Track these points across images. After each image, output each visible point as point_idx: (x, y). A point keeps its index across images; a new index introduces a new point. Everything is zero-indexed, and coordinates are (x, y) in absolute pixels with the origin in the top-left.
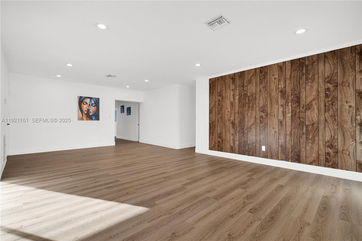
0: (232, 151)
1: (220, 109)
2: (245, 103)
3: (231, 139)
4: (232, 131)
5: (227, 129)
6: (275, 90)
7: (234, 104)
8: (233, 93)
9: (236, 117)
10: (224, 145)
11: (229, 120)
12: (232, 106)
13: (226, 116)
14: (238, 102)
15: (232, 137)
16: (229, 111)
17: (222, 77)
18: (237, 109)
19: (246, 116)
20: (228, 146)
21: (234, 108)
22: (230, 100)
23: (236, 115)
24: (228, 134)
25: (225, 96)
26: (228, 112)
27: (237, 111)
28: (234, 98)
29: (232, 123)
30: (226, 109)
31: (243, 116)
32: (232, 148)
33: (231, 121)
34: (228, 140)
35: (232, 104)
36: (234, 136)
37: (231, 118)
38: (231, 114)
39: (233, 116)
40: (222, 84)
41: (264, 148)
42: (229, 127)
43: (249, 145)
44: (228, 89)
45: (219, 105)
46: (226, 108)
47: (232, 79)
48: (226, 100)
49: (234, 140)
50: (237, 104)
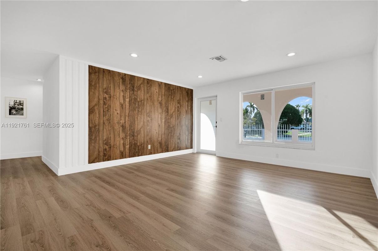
0: (122, 156)
1: (107, 109)
2: (135, 107)
3: (121, 144)
4: (122, 135)
5: (116, 133)
6: (156, 101)
7: (124, 106)
8: (123, 94)
9: (126, 120)
10: (113, 152)
11: (118, 123)
12: (122, 108)
13: (115, 119)
14: (128, 105)
15: (122, 142)
16: (119, 112)
17: (109, 71)
18: (127, 112)
19: (136, 119)
20: (118, 152)
21: (125, 111)
22: (119, 101)
23: (127, 118)
24: (117, 139)
25: (114, 95)
26: (117, 114)
27: (127, 114)
28: (124, 100)
29: (122, 126)
30: (115, 111)
31: (133, 120)
32: (122, 153)
33: (121, 124)
34: (118, 145)
35: (122, 106)
36: (125, 140)
37: (121, 121)
38: (121, 116)
39: (123, 119)
40: (109, 80)
41: (149, 147)
42: (118, 130)
43: (139, 146)
44: (118, 88)
45: (105, 104)
46: (114, 109)
47: (122, 78)
48: (115, 99)
49: (124, 145)
50: (127, 107)
